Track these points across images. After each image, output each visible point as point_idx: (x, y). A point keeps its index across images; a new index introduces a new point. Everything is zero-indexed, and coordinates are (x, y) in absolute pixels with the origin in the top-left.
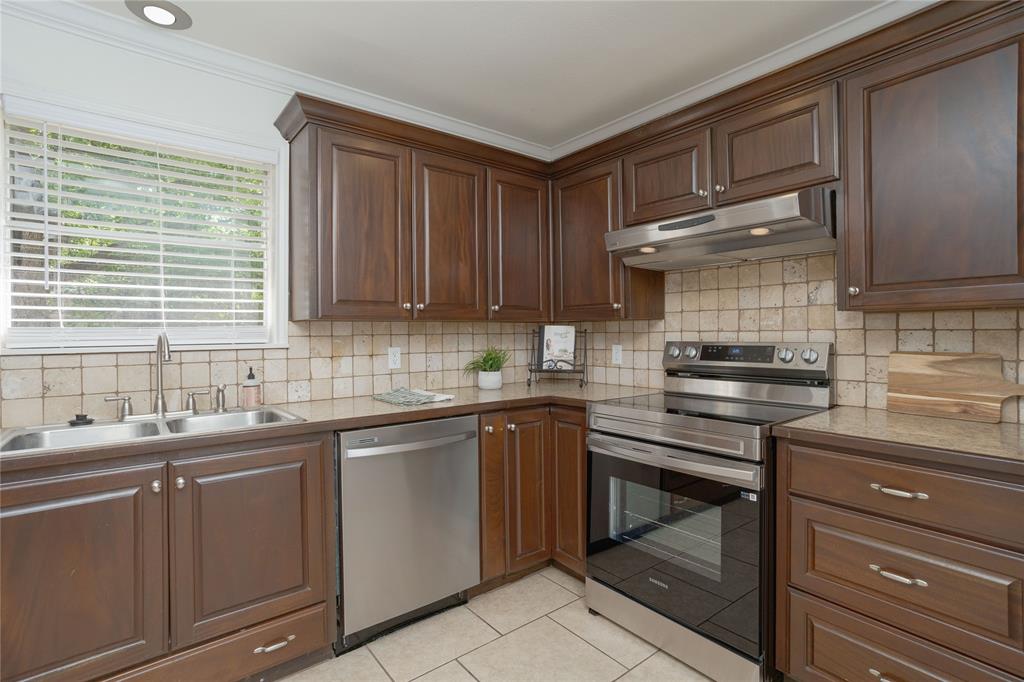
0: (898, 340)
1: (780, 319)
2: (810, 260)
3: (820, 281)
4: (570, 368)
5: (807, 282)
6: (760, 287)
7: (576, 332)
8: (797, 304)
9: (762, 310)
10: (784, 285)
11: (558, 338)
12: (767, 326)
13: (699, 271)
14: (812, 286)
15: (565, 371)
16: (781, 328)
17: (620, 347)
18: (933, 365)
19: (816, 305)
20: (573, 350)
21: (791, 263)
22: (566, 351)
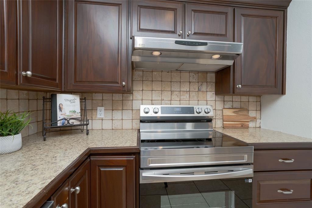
0: (224, 104)
1: (188, 96)
2: (199, 74)
3: (202, 82)
4: (79, 123)
5: (198, 82)
6: (180, 82)
7: (80, 99)
8: (194, 90)
9: (181, 92)
10: (190, 82)
11: (68, 103)
12: (184, 98)
13: (152, 72)
14: (200, 84)
15: (75, 126)
16: (188, 100)
17: (103, 108)
18: (234, 112)
19: (201, 91)
20: (79, 111)
21: (193, 74)
22: (74, 112)
